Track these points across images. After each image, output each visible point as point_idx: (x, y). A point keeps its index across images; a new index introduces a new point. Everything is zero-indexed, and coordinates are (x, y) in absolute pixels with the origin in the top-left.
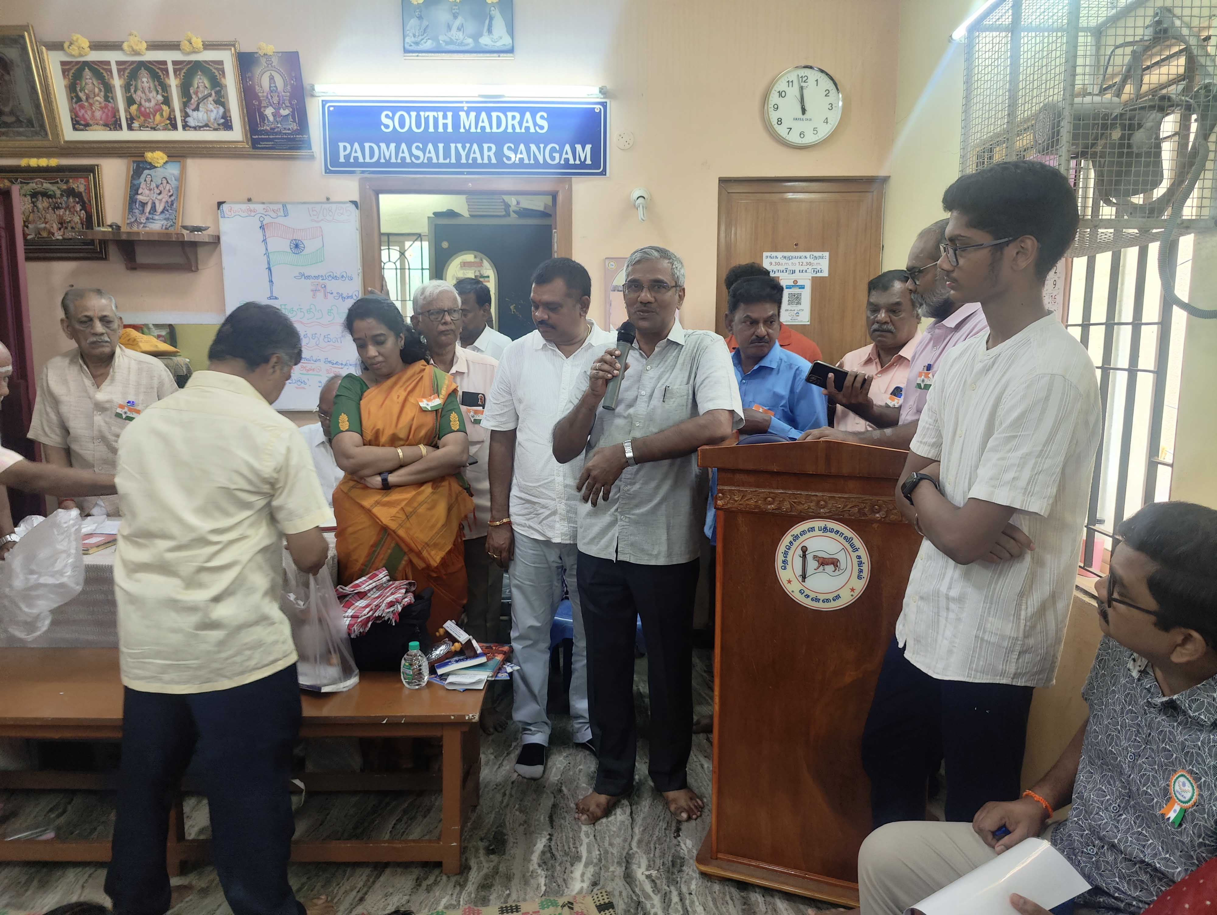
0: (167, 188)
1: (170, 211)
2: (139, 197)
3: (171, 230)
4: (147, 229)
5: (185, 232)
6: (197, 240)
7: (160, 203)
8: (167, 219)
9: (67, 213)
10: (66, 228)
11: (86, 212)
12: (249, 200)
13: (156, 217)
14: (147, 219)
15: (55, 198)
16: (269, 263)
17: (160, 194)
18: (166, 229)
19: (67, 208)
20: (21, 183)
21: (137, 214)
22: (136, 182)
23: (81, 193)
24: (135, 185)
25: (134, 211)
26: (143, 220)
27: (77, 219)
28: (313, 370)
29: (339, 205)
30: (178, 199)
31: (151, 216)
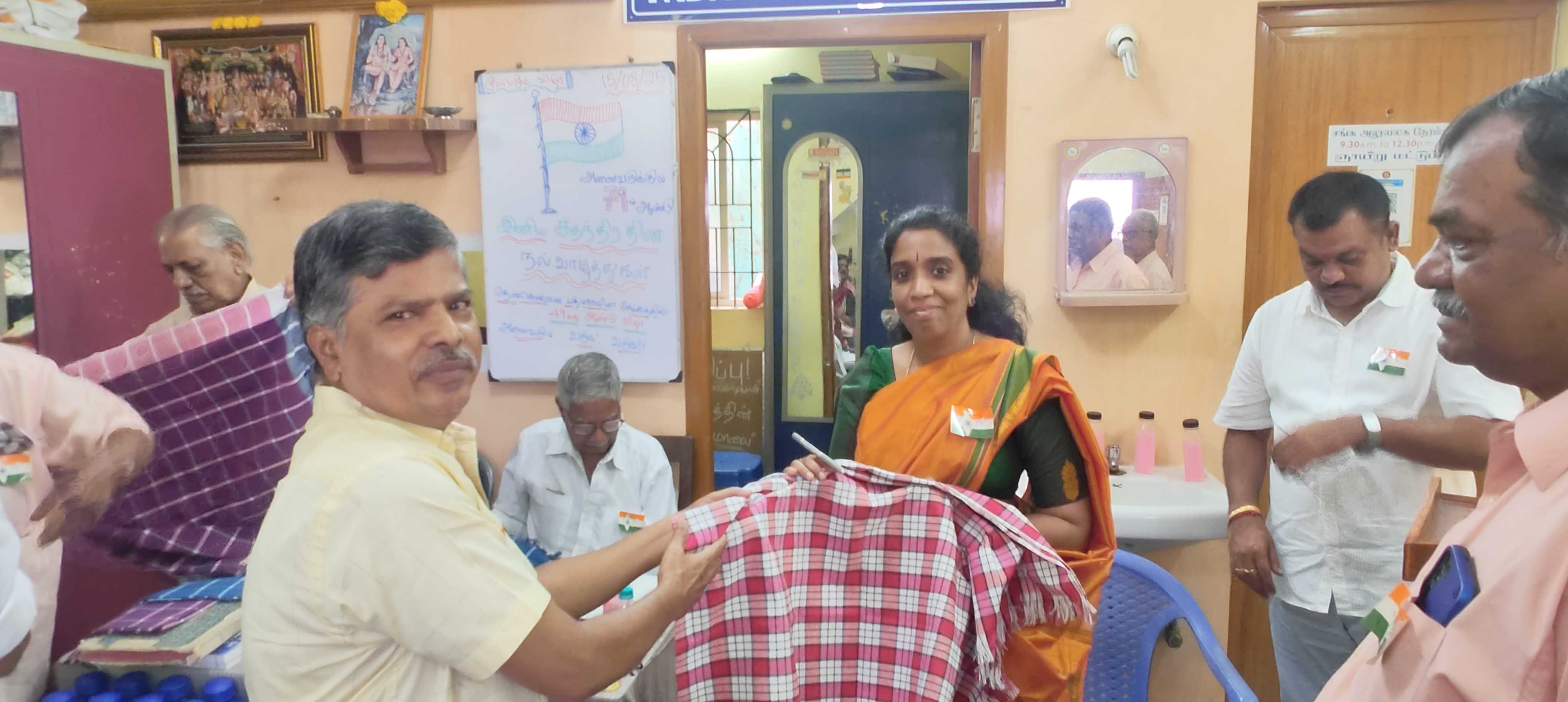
0: (406, 54)
1: (409, 87)
2: (367, 68)
3: (410, 114)
4: (378, 114)
5: (429, 118)
6: (444, 127)
7: (396, 76)
8: (405, 99)
9: (273, 93)
10: (271, 116)
11: (298, 93)
12: (519, 66)
13: (390, 96)
14: (378, 99)
15: (256, 73)
16: (544, 160)
17: (396, 61)
18: (403, 113)
19: (272, 87)
20: (213, 53)
21: (364, 93)
22: (364, 47)
23: (290, 65)
24: (362, 50)
25: (360, 88)
26: (372, 102)
27: (284, 103)
28: (605, 319)
29: (647, 68)
30: (420, 68)
31: (382, 95)
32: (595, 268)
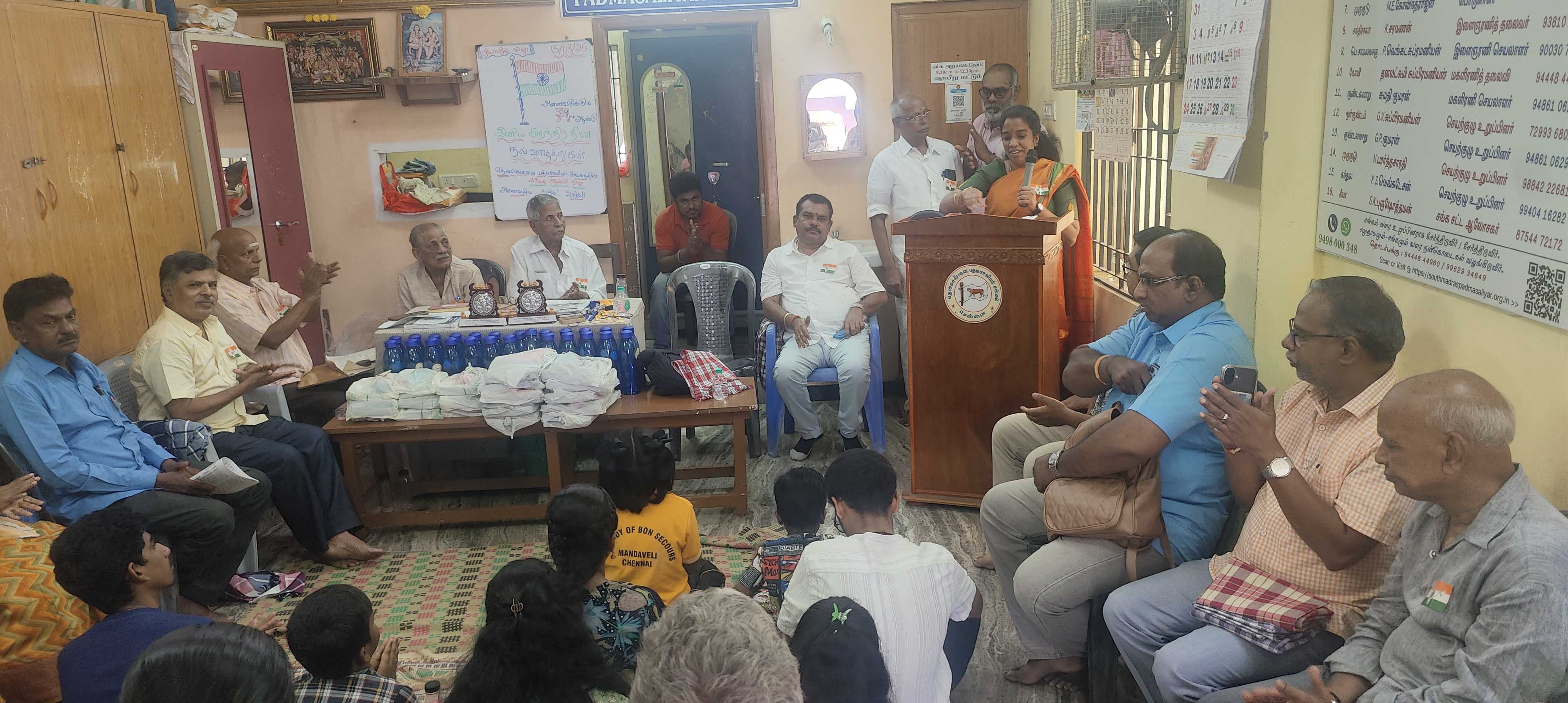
0: (434, 36)
1: (438, 56)
2: (410, 45)
4: (421, 72)
7: (429, 50)
8: (436, 63)
9: (348, 60)
10: (346, 72)
11: (364, 59)
12: (501, 42)
13: (427, 62)
14: (420, 63)
15: (336, 47)
16: (520, 94)
17: (428, 41)
18: (437, 71)
19: (347, 56)
20: (306, 36)
21: (411, 59)
22: (406, 32)
23: (359, 42)
24: (405, 34)
25: (407, 57)
26: (416, 65)
27: (356, 65)
28: (561, 182)
29: (576, 43)
30: (444, 43)
31: (422, 61)
32: (553, 154)
